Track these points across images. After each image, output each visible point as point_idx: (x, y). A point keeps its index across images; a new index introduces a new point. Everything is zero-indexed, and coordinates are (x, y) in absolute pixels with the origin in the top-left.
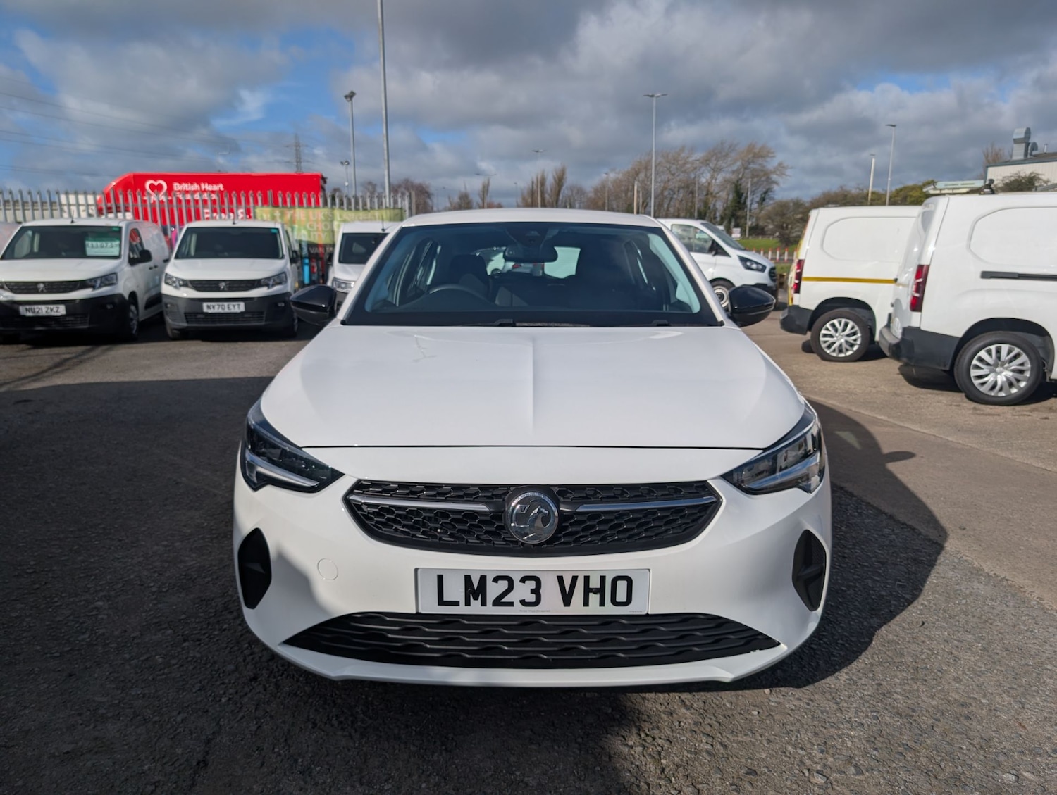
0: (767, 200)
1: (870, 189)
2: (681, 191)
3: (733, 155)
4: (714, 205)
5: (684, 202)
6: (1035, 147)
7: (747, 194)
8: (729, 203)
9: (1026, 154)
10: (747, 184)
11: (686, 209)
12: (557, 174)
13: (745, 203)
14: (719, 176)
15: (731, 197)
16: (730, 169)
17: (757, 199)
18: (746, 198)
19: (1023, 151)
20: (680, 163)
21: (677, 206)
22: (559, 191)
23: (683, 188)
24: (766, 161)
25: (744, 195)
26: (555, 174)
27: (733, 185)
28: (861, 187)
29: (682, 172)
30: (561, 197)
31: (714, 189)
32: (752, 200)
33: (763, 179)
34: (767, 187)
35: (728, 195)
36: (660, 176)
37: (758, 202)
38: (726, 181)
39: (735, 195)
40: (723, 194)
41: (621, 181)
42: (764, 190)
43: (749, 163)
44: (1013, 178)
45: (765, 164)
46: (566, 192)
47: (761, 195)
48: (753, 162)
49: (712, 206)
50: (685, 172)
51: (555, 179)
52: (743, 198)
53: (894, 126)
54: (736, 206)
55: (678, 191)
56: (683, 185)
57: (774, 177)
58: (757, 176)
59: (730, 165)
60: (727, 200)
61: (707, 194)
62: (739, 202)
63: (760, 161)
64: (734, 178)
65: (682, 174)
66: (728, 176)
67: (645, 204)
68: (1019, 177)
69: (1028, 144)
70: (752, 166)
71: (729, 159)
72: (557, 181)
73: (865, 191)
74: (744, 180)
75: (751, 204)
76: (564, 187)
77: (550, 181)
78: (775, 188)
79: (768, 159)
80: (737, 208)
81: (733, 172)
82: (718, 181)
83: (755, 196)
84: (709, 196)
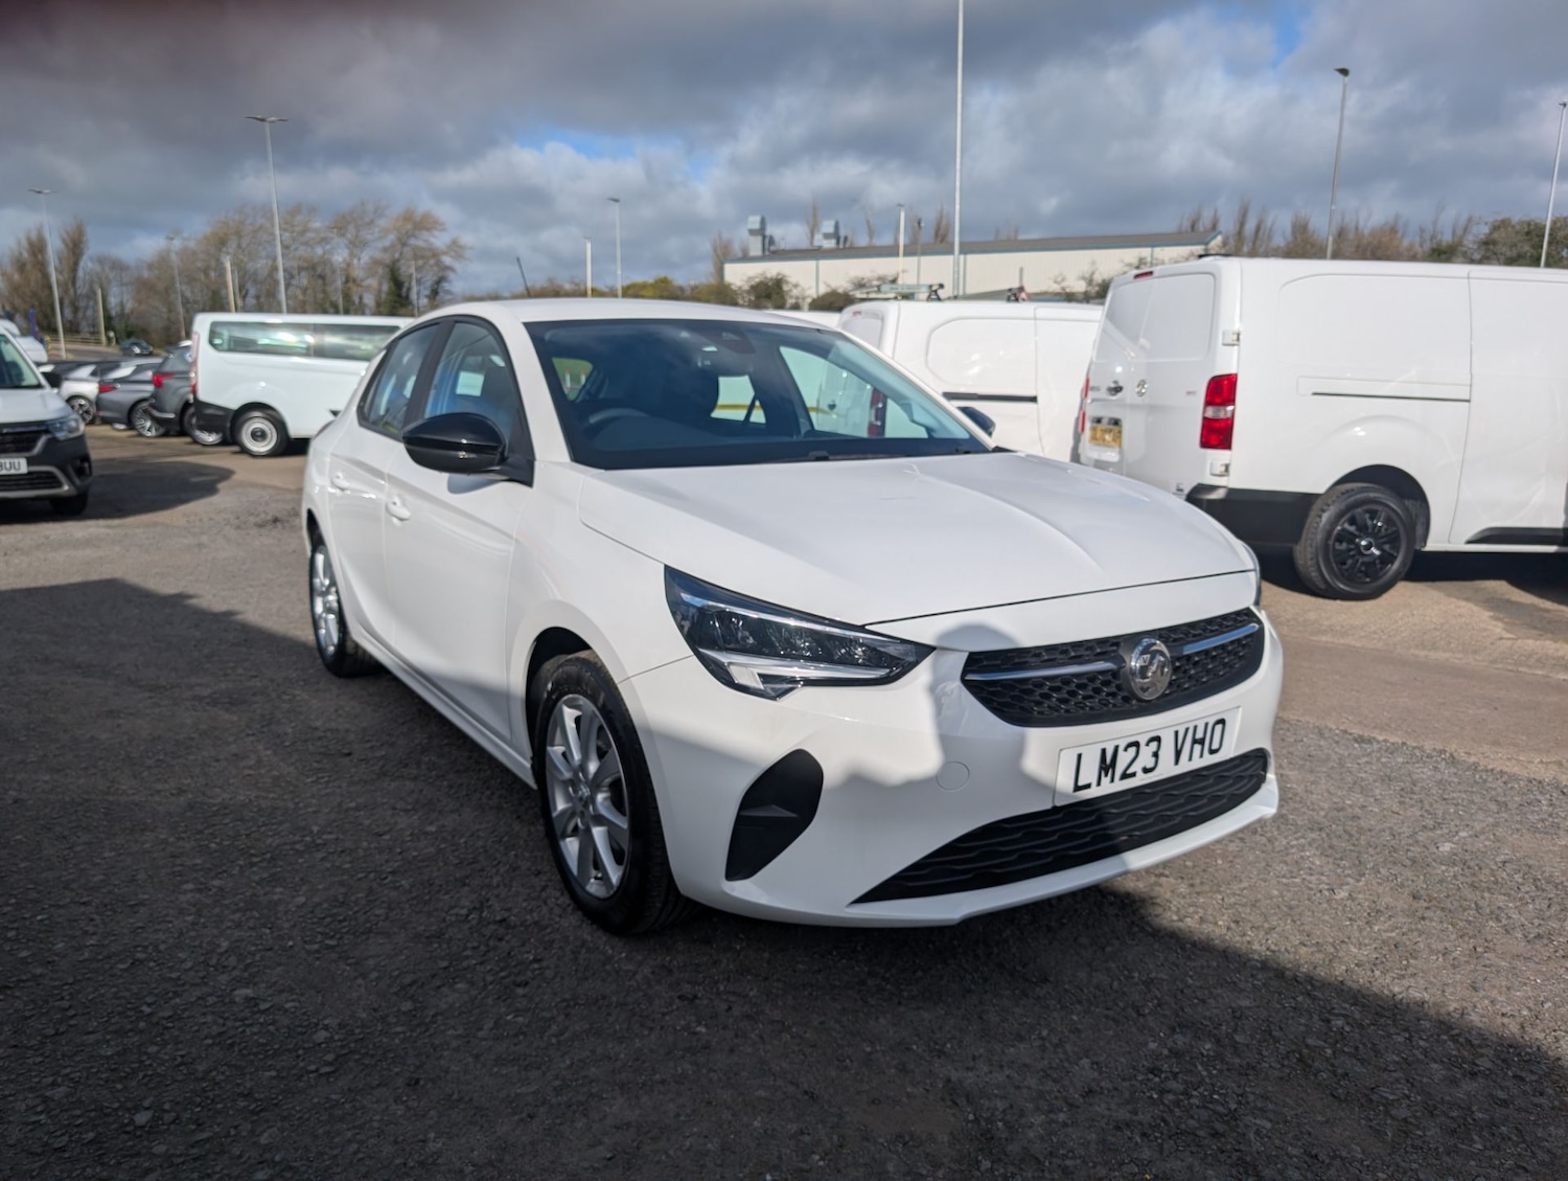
0: (441, 294)
1: (589, 285)
2: (303, 274)
3: (382, 222)
4: (361, 298)
5: (309, 292)
6: (772, 241)
7: (410, 283)
8: (383, 296)
9: (764, 249)
10: (409, 269)
11: (315, 303)
12: (67, 233)
13: (407, 297)
14: (363, 255)
15: (385, 287)
16: (380, 245)
17: (427, 292)
18: (409, 289)
19: (759, 246)
20: (297, 229)
21: (301, 297)
22: (76, 263)
23: (306, 269)
24: (434, 236)
25: (406, 285)
26: (65, 236)
27: (387, 270)
28: (577, 281)
29: (302, 244)
30: (80, 273)
31: (357, 273)
32: (418, 293)
33: (432, 262)
34: (440, 274)
35: (380, 284)
36: (264, 249)
37: (427, 296)
38: (376, 262)
39: (392, 284)
40: (373, 282)
41: (194, 253)
42: (435, 278)
43: (409, 237)
44: (757, 280)
45: (432, 240)
46: (90, 265)
47: (432, 286)
48: (413, 236)
49: (357, 301)
50: (306, 244)
51: (64, 241)
52: (404, 290)
53: (616, 201)
54: (395, 302)
55: (299, 274)
56: (305, 265)
57: (447, 260)
58: (422, 257)
59: (380, 238)
60: (380, 291)
61: (347, 281)
62: (399, 296)
63: (425, 235)
64: (387, 258)
65: (302, 248)
66: (378, 255)
67: (244, 292)
68: (766, 278)
69: (764, 237)
70: (412, 241)
71: (377, 229)
72: (71, 245)
73: (582, 287)
74: (402, 262)
75: (418, 299)
76: (85, 258)
77: (54, 246)
78: (451, 276)
79: (436, 233)
80: (397, 305)
81: (385, 250)
82: (362, 261)
83: (422, 288)
84: (350, 284)
